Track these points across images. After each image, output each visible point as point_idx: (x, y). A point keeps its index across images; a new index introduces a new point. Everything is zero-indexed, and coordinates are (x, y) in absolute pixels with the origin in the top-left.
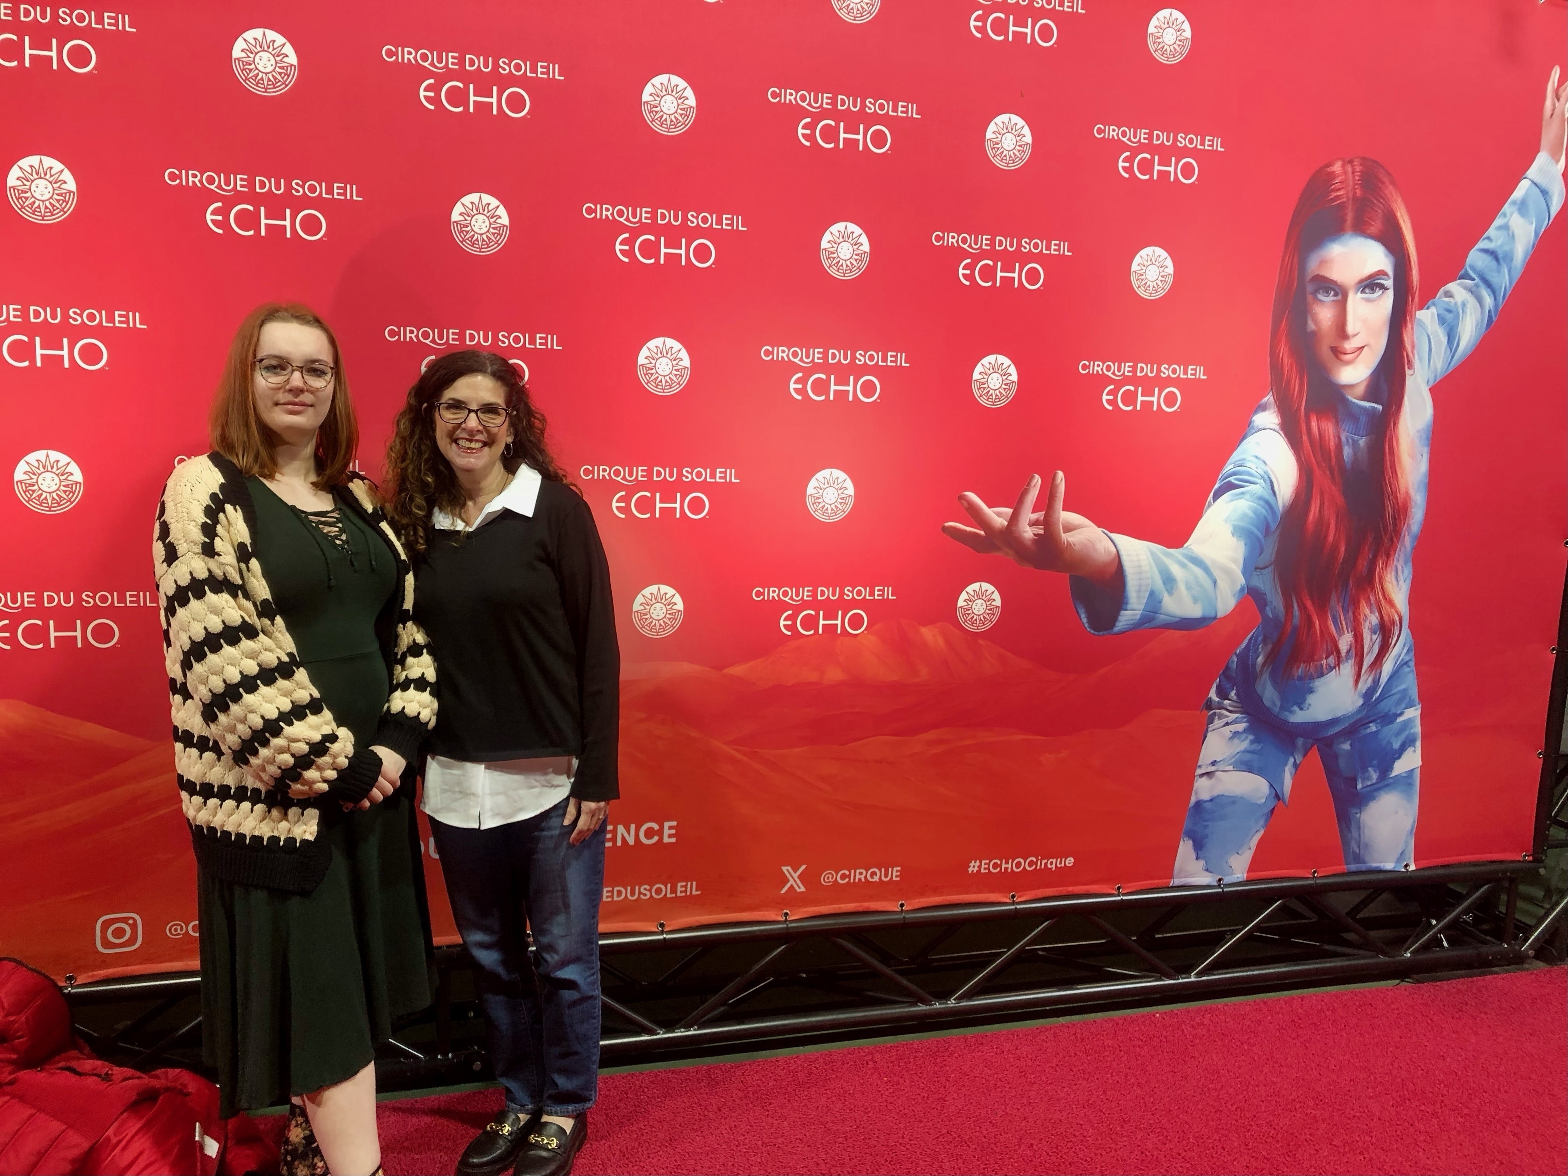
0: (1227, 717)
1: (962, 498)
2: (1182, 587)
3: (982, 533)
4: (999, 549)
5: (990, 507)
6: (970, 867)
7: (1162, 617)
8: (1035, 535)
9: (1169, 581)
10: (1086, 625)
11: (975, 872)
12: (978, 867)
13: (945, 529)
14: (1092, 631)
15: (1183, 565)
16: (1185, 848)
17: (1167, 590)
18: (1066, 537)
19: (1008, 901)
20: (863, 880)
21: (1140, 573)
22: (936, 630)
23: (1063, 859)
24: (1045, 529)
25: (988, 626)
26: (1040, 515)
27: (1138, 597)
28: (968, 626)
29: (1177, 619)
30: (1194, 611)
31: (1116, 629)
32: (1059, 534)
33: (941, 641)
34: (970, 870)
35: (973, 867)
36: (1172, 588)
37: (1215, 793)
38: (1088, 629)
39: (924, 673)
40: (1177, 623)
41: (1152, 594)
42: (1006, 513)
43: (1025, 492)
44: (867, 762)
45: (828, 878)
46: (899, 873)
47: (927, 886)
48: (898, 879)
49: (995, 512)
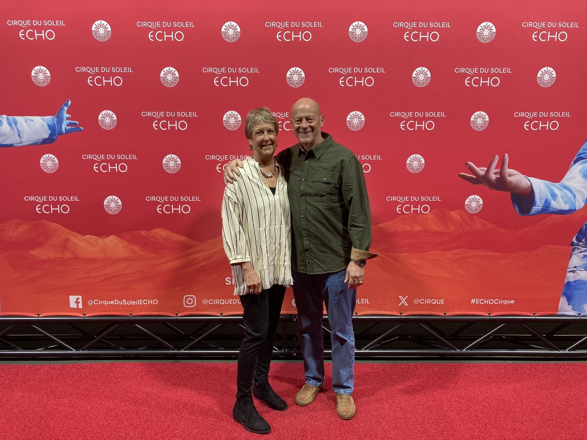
0: (581, 249)
1: (466, 164)
2: (560, 198)
3: (475, 177)
4: (482, 183)
5: (478, 167)
6: (471, 301)
7: (551, 209)
8: (496, 178)
9: (554, 196)
10: (518, 212)
11: (474, 303)
12: (475, 301)
13: (460, 175)
14: (521, 214)
15: (560, 189)
16: (563, 300)
17: (553, 199)
18: (509, 179)
19: (488, 315)
20: (430, 303)
21: (541, 192)
22: (457, 212)
23: (510, 301)
24: (500, 175)
25: (478, 211)
26: (498, 170)
27: (540, 201)
28: (469, 212)
29: (558, 210)
30: (566, 207)
31: (531, 214)
32: (506, 178)
33: (459, 217)
34: (472, 302)
35: (473, 301)
36: (555, 198)
37: (576, 279)
38: (519, 213)
39: (452, 228)
40: (558, 211)
41: (546, 200)
42: (485, 170)
43: (492, 162)
44: (430, 260)
45: (416, 301)
46: (443, 302)
47: (455, 307)
48: (443, 304)
49: (480, 169)
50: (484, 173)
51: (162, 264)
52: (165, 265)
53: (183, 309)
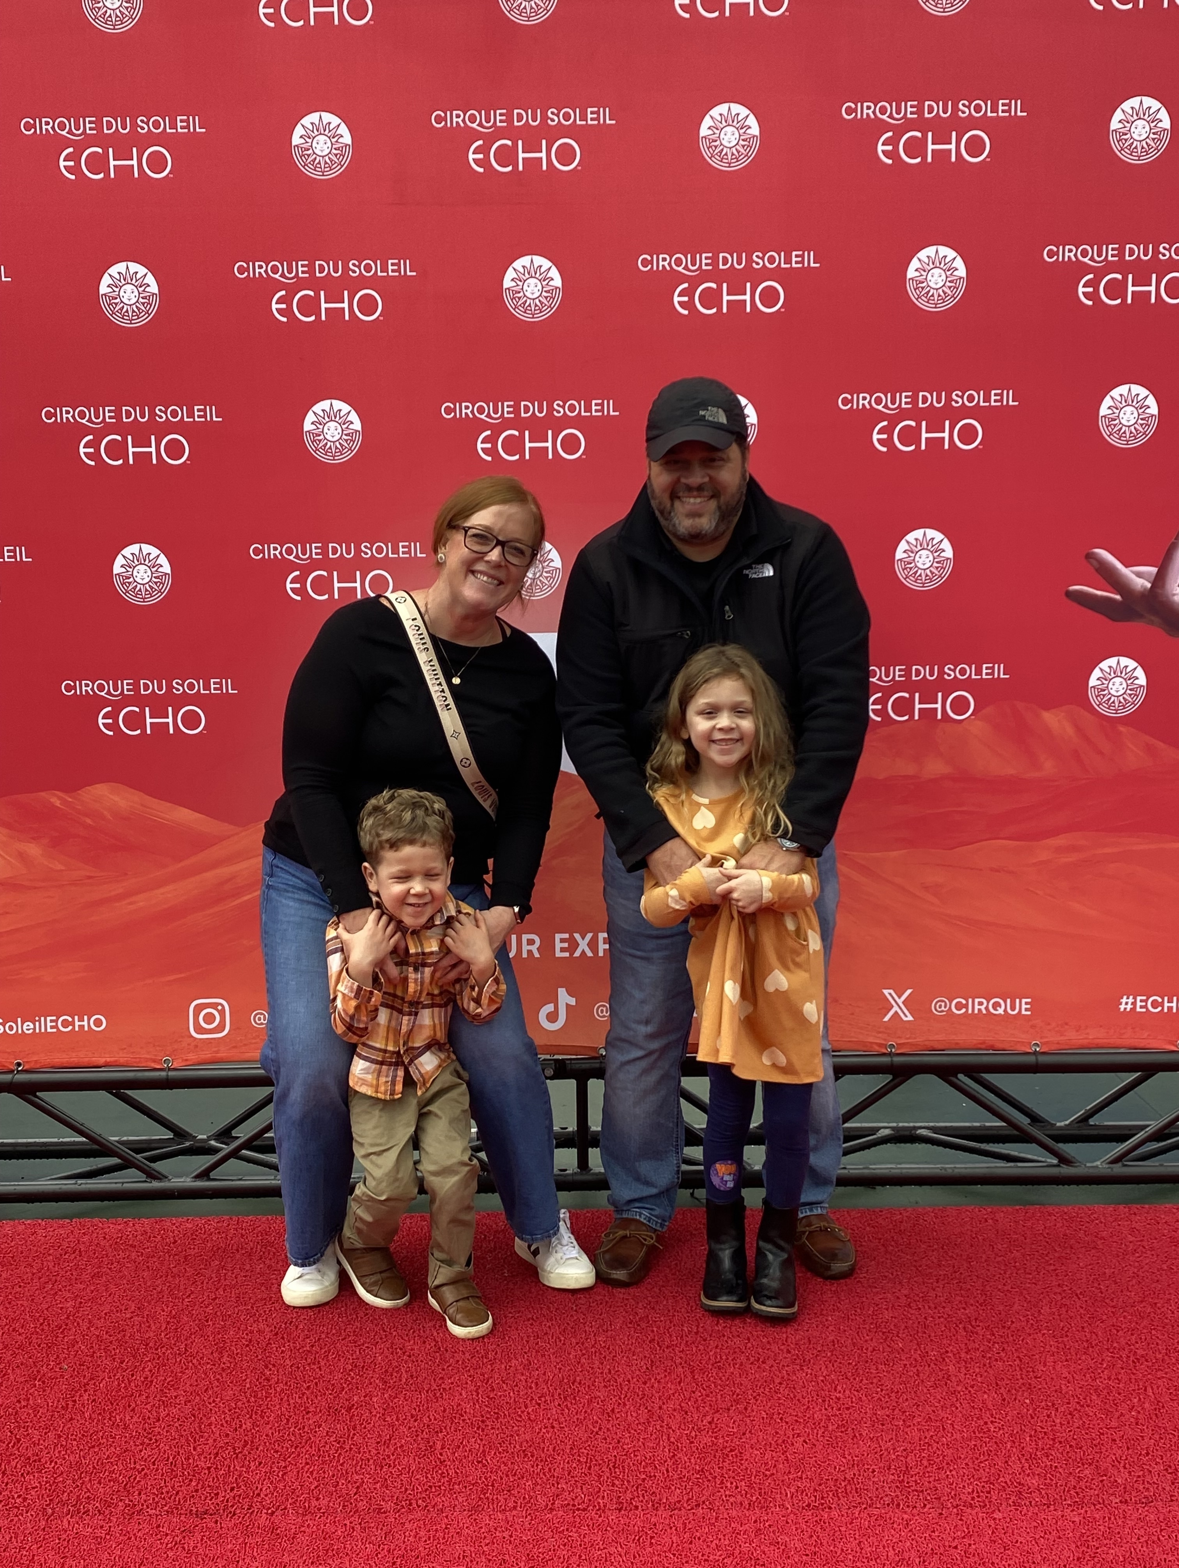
1: (1090, 556)
3: (1118, 597)
4: (1141, 616)
5: (1127, 566)
6: (1121, 1004)
11: (1128, 1010)
12: (1132, 1003)
13: (1068, 594)
19: (1176, 1049)
20: (984, 1012)
22: (1063, 714)
25: (1131, 709)
28: (1103, 710)
33: (1070, 730)
34: (1122, 1007)
35: (1126, 1004)
39: (1049, 767)
42: (1150, 573)
43: (1172, 547)
44: (981, 870)
45: (940, 1006)
46: (1028, 1006)
47: (1066, 1024)
48: (1029, 1013)
49: (1134, 572)
50: (1149, 585)
51: (119, 898)
52: (128, 901)
53: (189, 1044)
